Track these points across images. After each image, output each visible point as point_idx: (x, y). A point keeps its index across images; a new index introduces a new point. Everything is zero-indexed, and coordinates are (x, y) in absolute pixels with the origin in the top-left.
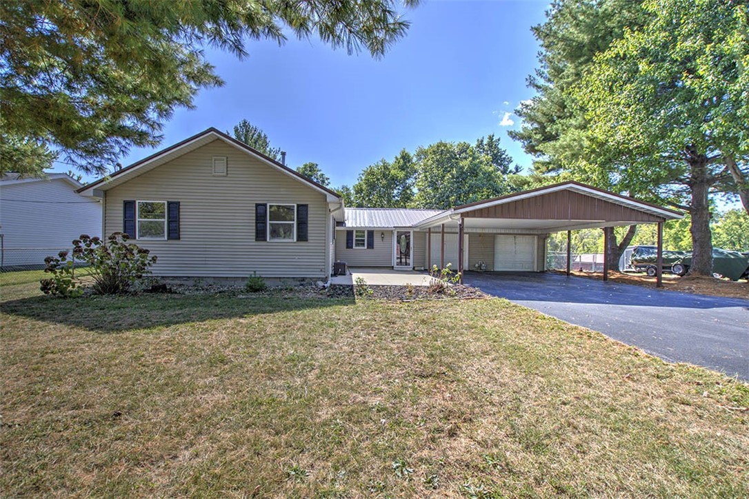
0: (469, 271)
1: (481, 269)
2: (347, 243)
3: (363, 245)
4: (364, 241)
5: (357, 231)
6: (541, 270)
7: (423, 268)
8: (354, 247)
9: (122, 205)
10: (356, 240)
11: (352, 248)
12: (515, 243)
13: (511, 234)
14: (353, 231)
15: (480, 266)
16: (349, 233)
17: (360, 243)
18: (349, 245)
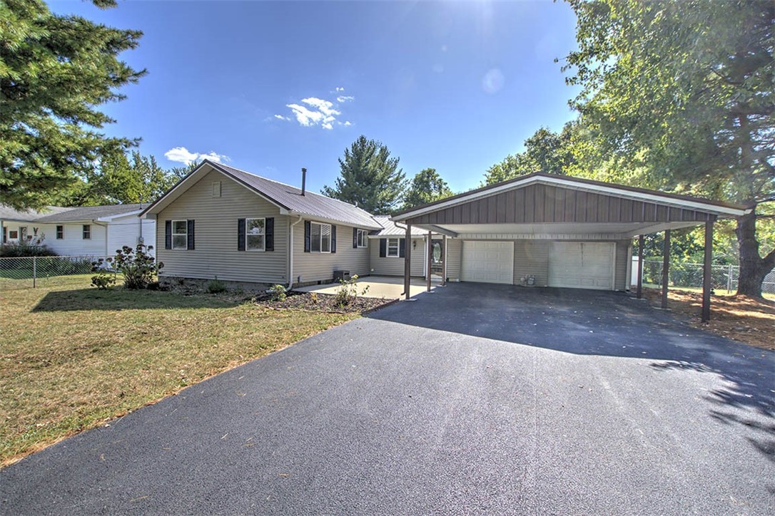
0: (514, 285)
1: (528, 284)
2: (381, 253)
3: (396, 253)
4: (396, 249)
5: (390, 240)
6: (622, 289)
7: (458, 280)
8: (387, 256)
9: (165, 224)
10: (390, 249)
11: (385, 256)
12: (582, 252)
13: (578, 241)
14: (386, 239)
15: (526, 280)
16: (383, 241)
17: (393, 252)
18: (383, 254)
